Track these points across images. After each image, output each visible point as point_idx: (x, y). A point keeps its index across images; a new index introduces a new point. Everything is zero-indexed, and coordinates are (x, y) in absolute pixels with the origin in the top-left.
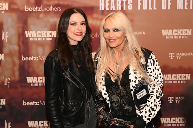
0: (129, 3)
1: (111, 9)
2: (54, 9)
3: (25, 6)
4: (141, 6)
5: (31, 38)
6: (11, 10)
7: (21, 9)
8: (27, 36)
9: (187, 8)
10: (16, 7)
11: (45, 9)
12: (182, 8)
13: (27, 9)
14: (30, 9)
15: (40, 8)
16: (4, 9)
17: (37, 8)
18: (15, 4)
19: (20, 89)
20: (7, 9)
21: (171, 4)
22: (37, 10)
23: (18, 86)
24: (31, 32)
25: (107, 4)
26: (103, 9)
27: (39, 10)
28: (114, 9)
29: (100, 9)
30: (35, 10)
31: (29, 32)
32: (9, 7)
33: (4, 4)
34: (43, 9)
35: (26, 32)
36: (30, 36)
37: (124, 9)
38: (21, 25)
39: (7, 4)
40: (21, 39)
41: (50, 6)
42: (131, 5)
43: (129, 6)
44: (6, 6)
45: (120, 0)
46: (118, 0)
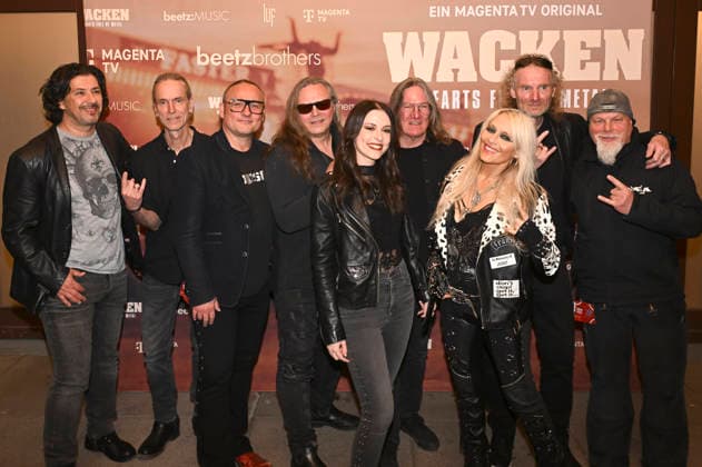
0: (474, 97)
4: (496, 102)
6: (269, 108)
9: (578, 106)
10: (278, 103)
12: (569, 106)
18: (276, 98)
28: (448, 107)
37: (466, 106)
42: (478, 101)
43: (474, 102)
45: (458, 93)
46: (454, 92)
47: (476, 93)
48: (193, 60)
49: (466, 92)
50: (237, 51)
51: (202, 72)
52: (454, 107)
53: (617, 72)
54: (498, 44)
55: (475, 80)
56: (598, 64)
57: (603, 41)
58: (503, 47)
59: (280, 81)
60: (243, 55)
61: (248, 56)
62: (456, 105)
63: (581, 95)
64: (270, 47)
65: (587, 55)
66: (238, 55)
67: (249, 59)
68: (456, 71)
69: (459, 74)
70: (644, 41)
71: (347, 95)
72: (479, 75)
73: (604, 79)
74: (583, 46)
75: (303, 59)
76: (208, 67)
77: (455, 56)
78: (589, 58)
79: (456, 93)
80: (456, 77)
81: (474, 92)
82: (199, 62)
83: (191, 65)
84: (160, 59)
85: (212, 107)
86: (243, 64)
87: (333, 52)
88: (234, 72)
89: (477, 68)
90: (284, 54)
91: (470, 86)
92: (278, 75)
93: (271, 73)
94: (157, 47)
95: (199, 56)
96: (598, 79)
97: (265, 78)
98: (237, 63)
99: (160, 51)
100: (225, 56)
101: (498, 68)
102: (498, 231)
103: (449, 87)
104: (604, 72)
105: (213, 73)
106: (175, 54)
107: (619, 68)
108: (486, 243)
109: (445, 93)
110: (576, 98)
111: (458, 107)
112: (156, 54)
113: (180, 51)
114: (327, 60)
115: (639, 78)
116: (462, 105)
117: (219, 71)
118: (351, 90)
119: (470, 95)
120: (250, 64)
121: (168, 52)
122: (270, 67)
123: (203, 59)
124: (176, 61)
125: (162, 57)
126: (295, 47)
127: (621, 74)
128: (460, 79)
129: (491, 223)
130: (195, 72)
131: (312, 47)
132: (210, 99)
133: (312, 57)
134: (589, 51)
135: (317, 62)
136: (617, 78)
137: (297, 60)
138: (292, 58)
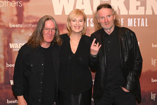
2: (33, 26)
3: (10, 23)
5: (14, 48)
7: (7, 26)
8: (11, 48)
9: (135, 26)
10: (2, 24)
11: (25, 26)
12: (132, 26)
13: (11, 26)
14: (14, 26)
15: (21, 25)
17: (19, 25)
18: (2, 21)
19: (5, 90)
21: (123, 22)
22: (19, 27)
23: (4, 87)
24: (14, 44)
27: (21, 27)
30: (18, 27)
31: (12, 44)
34: (24, 26)
35: (10, 44)
36: (13, 48)
37: (88, 26)
38: (6, 39)
40: (6, 50)
41: (29, 23)
42: (93, 23)
43: (91, 24)
53: (152, 11)
55: (91, 14)
56: (144, 7)
59: (3, 14)
63: (137, 21)
65: (139, 3)
68: (83, 10)
71: (35, 20)
73: (146, 14)
75: (14, 4)
77: (83, 4)
78: (140, 5)
87: (28, 1)
89: (92, 9)
90: (5, 2)
91: (90, 17)
96: (144, 14)
107: (152, 9)
110: (135, 22)
114: (25, 4)
119: (89, 21)
127: (153, 12)
133: (18, 3)
134: (140, 2)
135: (21, 5)
136: (151, 14)
137: (11, 4)
138: (9, 3)
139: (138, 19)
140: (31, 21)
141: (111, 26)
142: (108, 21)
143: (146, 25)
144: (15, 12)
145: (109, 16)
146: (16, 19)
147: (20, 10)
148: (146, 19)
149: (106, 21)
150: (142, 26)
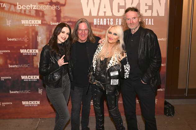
0: (111, 21)
1: (101, 24)
2: (68, 24)
3: (51, 22)
4: (118, 23)
6: (42, 24)
7: (49, 23)
10: (45, 22)
13: (52, 24)
14: (54, 24)
16: (39, 23)
17: (58, 23)
18: (45, 20)
20: (40, 23)
25: (98, 21)
26: (96, 24)
29: (94, 24)
32: (42, 23)
33: (39, 21)
37: (108, 24)
38: (48, 33)
39: (40, 21)
42: (112, 22)
44: (40, 22)
45: (106, 19)
46: (104, 19)
47: (112, 20)
48: (16, 7)
49: (108, 19)
50: (31, 5)
51: (19, 11)
52: (104, 24)
53: (157, 13)
54: (119, 3)
55: (111, 15)
56: (151, 11)
57: (152, 3)
58: (120, 5)
59: (46, 15)
60: (33, 6)
61: (35, 6)
62: (105, 24)
63: (145, 21)
64: (42, 3)
66: (31, 6)
67: (35, 7)
68: (105, 12)
69: (106, 13)
70: (165, 3)
71: (69, 20)
72: (113, 14)
73: (153, 15)
74: (146, 5)
75: (54, 8)
76: (21, 10)
77: (105, 7)
78: (148, 9)
79: (105, 20)
80: (105, 14)
81: (111, 19)
82: (18, 8)
83: (15, 9)
84: (4, 7)
85: (23, 23)
86: (34, 9)
87: (64, 5)
88: (30, 12)
89: (112, 12)
90: (48, 6)
91: (110, 17)
92: (45, 13)
93: (43, 12)
94: (3, 3)
95: (18, 6)
96: (151, 15)
97: (41, 14)
98: (31, 9)
99: (4, 4)
100: (27, 6)
101: (119, 11)
102: (113, 64)
103: (103, 17)
104: (153, 13)
105: (23, 12)
106: (9, 5)
108: (109, 68)
109: (101, 19)
111: (106, 24)
112: (3, 5)
113: (11, 4)
114: (62, 8)
115: (164, 15)
116: (107, 24)
117: (25, 11)
118: (71, 18)
120: (36, 9)
121: (7, 4)
122: (43, 10)
123: (19, 7)
124: (10, 7)
125: (5, 6)
126: (51, 3)
127: (158, 14)
128: (106, 15)
129: (111, 61)
130: (17, 11)
131: (57, 4)
132: (22, 21)
133: (57, 7)
134: (148, 6)
135: (59, 9)
136: (157, 15)
137: (52, 8)
138: (50, 7)
139: (146, 19)
140: (67, 20)
141: (136, 27)
142: (133, 22)
143: (153, 24)
144: (55, 14)
145: (135, 18)
146: (55, 18)
147: (58, 12)
148: (153, 19)
149: (131, 23)
150: (149, 24)
